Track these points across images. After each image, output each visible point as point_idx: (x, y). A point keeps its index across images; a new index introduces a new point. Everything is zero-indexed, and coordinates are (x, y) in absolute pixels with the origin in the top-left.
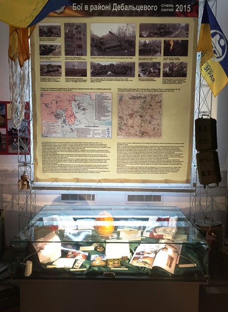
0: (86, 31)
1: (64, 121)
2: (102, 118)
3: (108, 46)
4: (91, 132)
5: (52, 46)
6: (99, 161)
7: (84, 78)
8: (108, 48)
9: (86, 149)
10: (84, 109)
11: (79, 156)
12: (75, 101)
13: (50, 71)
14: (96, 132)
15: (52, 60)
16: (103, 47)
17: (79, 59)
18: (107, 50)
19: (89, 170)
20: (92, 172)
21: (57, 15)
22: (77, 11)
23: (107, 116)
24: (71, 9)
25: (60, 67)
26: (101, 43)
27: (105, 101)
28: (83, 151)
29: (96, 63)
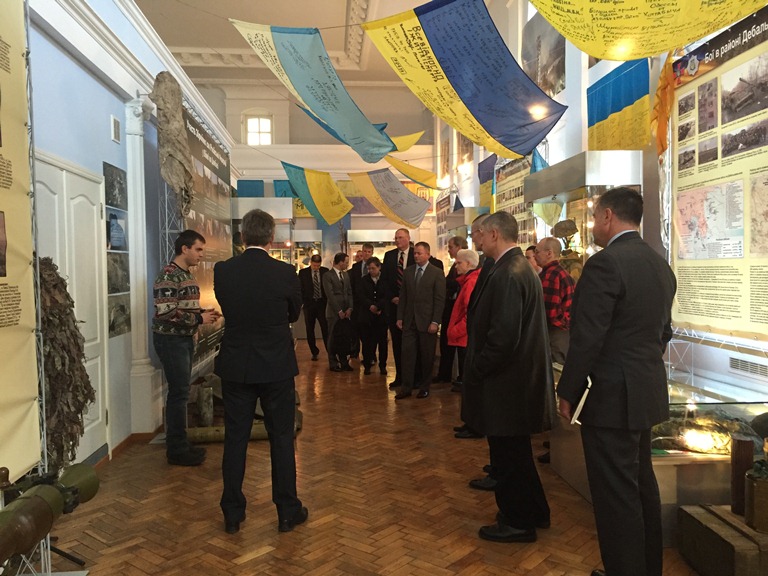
0: (716, 90)
1: (697, 234)
2: (734, 224)
3: (739, 102)
4: (722, 249)
5: (688, 124)
6: (731, 298)
7: (715, 162)
8: (739, 106)
9: (717, 277)
10: (715, 212)
11: (711, 288)
12: (707, 200)
13: (686, 161)
14: (727, 247)
15: (688, 144)
16: (734, 107)
17: (711, 134)
18: (738, 110)
19: (720, 313)
20: (723, 316)
21: (692, 78)
22: (710, 63)
23: (739, 220)
24: (704, 63)
25: (694, 152)
26: (732, 101)
27: (736, 194)
28: (715, 280)
29: (727, 134)
